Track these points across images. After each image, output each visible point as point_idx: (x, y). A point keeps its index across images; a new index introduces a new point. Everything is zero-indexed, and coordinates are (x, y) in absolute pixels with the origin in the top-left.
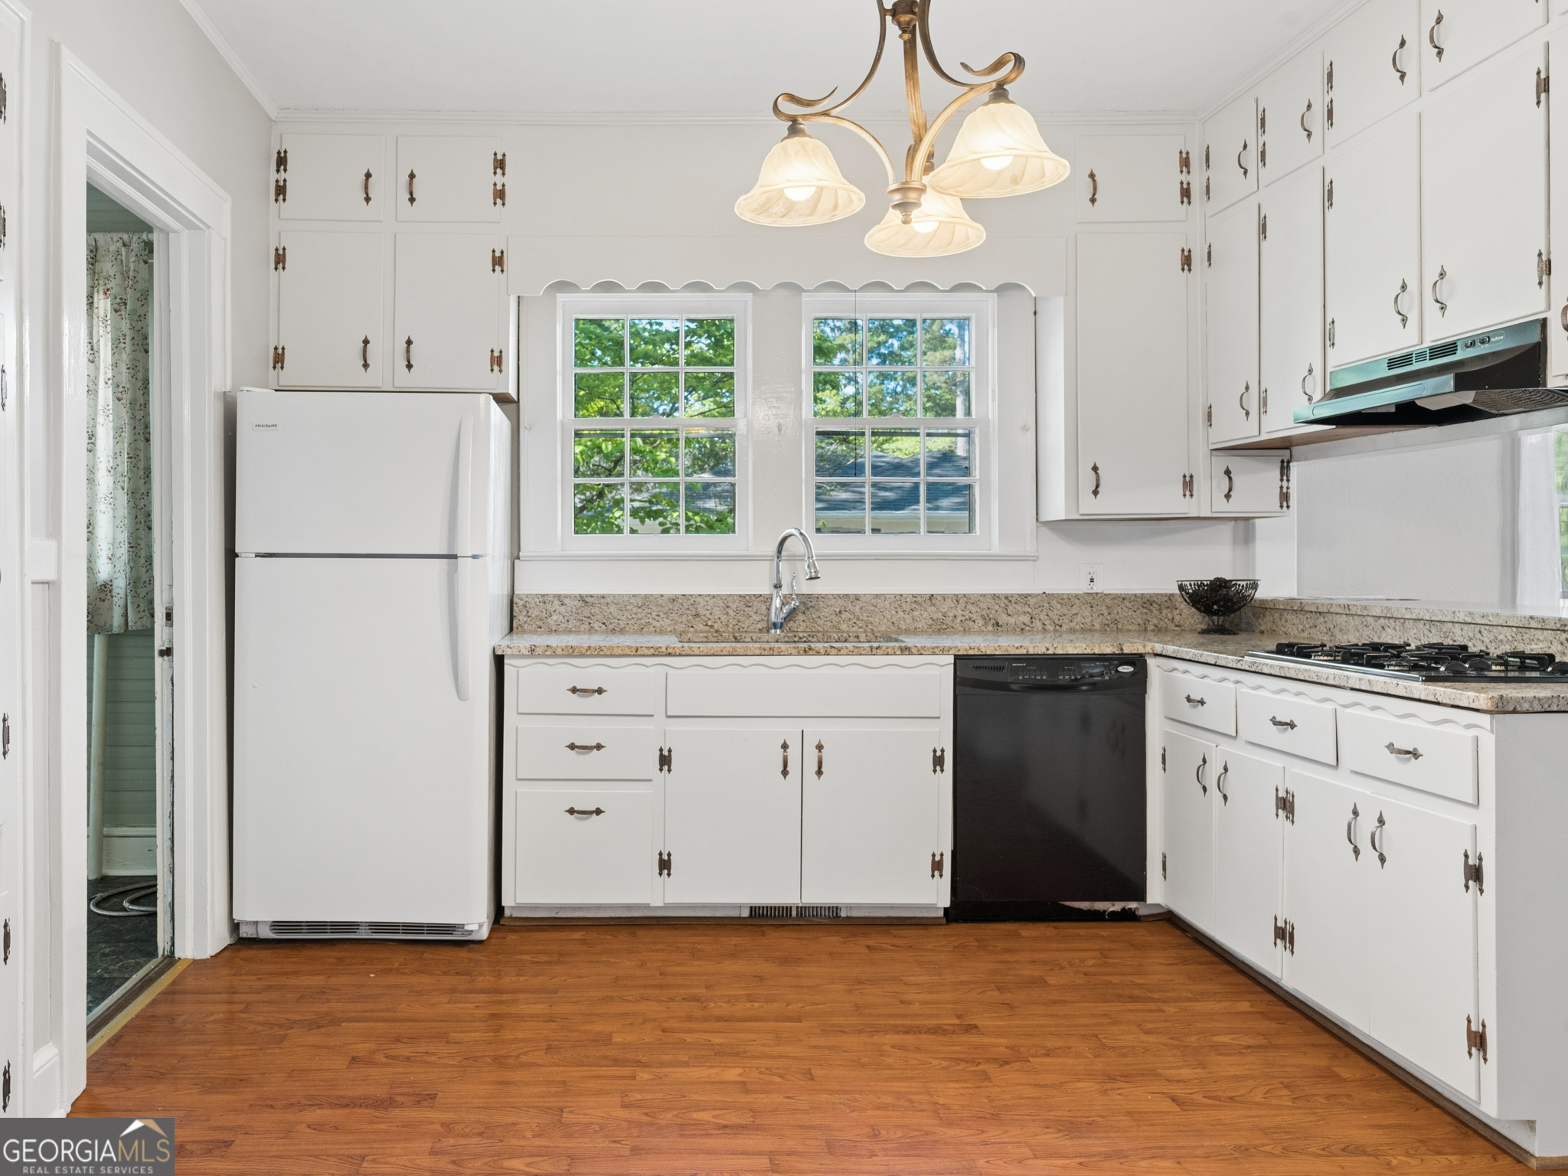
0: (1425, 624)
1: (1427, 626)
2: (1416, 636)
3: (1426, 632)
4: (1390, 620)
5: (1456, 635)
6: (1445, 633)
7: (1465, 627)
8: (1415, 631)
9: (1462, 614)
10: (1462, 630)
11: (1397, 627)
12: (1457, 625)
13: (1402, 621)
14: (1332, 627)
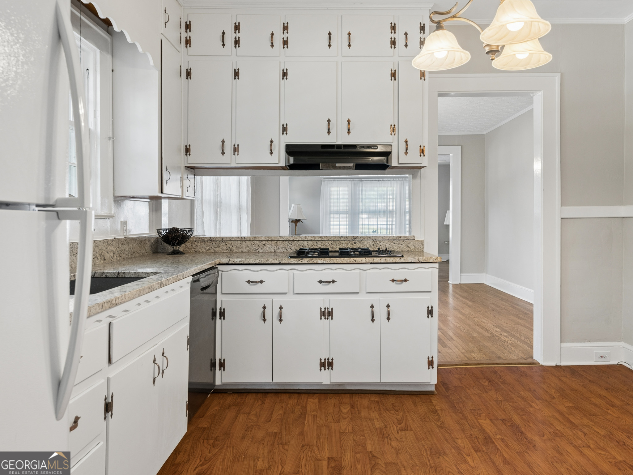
0: (288, 242)
1: (290, 243)
2: (283, 247)
3: (289, 245)
4: (269, 242)
5: (305, 245)
6: (299, 244)
7: (310, 242)
8: (283, 245)
9: (310, 237)
10: (308, 243)
11: (273, 244)
12: (305, 241)
13: (276, 241)
14: (231, 246)
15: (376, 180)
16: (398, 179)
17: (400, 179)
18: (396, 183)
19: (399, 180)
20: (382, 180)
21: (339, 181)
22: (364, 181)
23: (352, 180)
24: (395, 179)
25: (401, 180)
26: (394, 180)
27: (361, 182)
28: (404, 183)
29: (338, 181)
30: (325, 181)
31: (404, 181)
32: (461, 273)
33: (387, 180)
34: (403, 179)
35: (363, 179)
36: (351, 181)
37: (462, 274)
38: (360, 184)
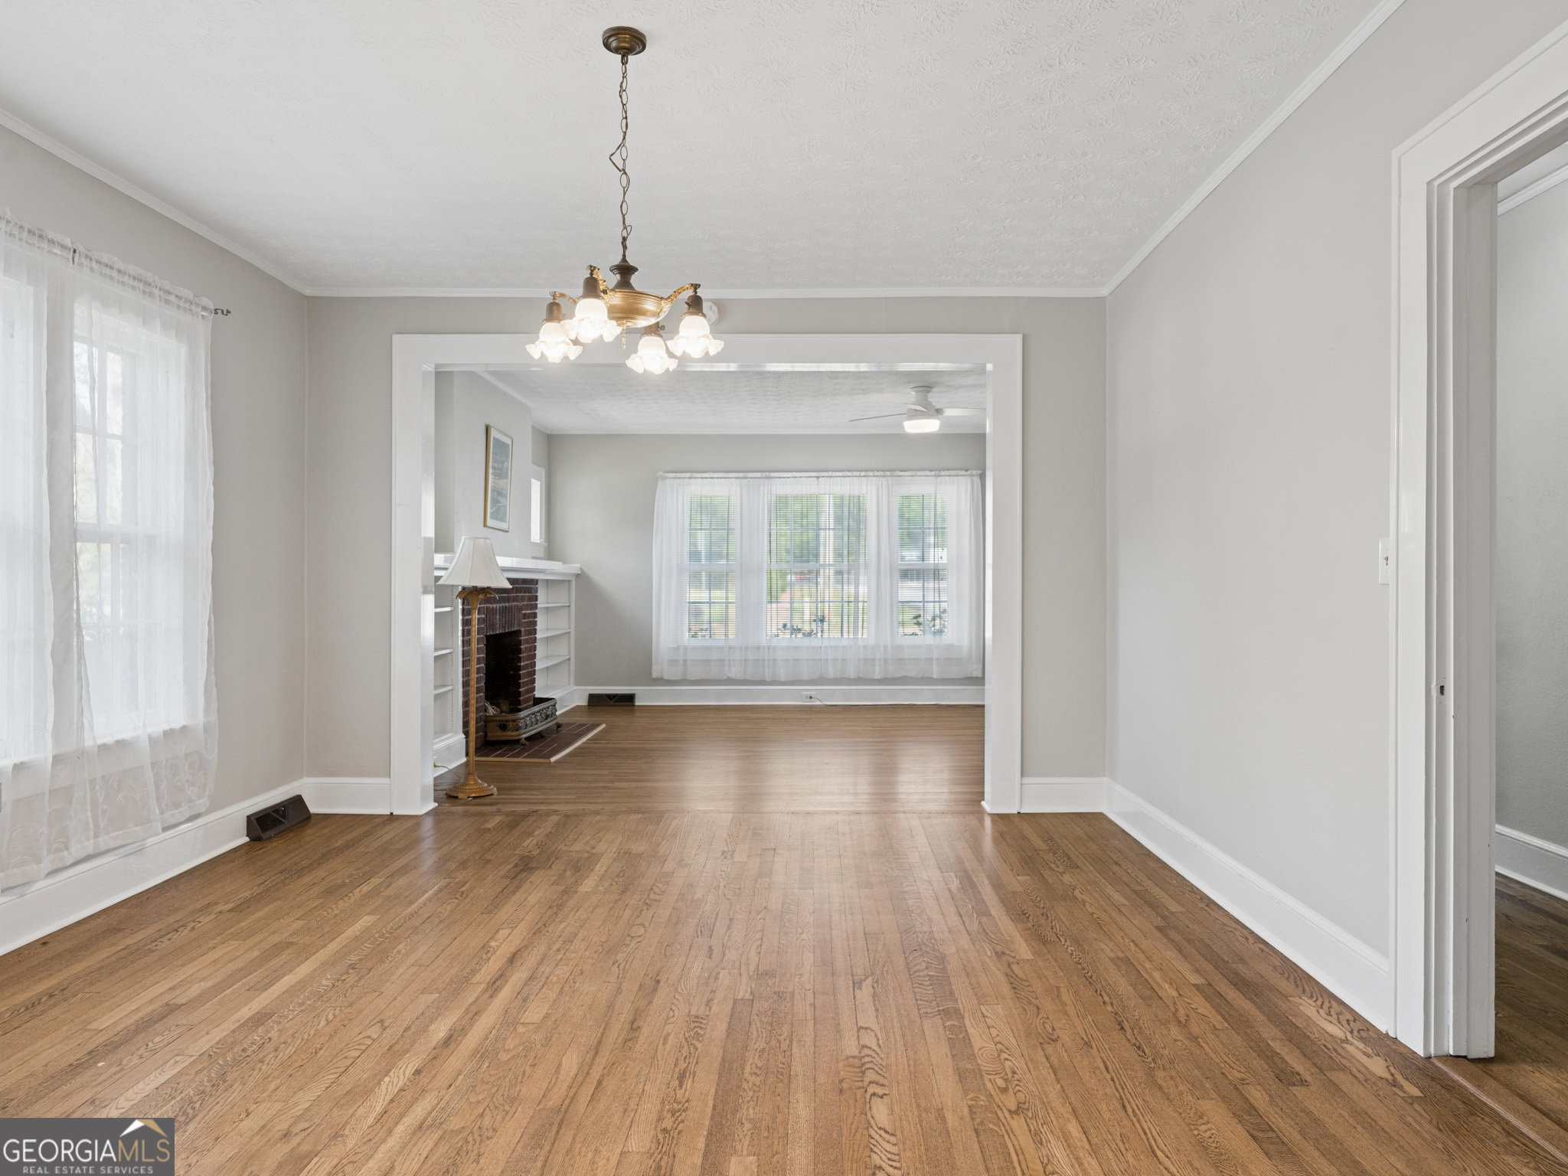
15: (809, 477)
16: (871, 474)
17: (876, 473)
18: (867, 484)
19: (874, 476)
20: (828, 477)
21: (706, 478)
22: (775, 478)
23: (741, 475)
24: (863, 474)
25: (881, 476)
26: (860, 476)
27: (767, 481)
28: (888, 484)
29: (702, 478)
30: (666, 478)
31: (889, 479)
32: (1022, 775)
33: (839, 477)
34: (888, 473)
35: (772, 474)
36: (738, 478)
37: (1026, 780)
38: (766, 487)
